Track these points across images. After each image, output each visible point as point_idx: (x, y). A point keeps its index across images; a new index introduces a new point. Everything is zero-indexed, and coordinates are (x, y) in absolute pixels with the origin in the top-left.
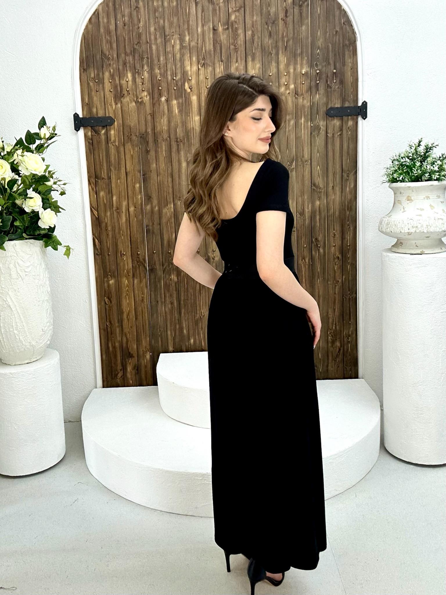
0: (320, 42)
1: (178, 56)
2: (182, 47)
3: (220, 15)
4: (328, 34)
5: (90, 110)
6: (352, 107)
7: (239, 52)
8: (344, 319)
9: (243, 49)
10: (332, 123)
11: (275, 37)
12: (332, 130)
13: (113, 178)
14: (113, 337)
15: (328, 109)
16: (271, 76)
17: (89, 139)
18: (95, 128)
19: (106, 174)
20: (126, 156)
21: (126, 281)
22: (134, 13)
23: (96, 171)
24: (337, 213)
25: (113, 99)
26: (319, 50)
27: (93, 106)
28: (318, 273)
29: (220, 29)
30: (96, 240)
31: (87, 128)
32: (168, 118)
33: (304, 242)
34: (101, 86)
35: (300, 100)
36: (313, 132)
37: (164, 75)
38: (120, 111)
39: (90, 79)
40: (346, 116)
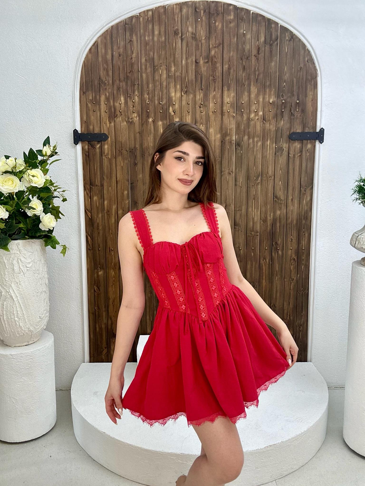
0: (286, 77)
1: (165, 84)
2: (168, 77)
3: (202, 49)
4: (294, 69)
5: (87, 127)
6: (311, 132)
7: (217, 82)
8: (297, 310)
9: (220, 80)
10: (294, 145)
11: (248, 71)
12: (293, 151)
13: (105, 185)
14: (100, 320)
15: (290, 133)
16: (243, 104)
17: (86, 152)
18: (92, 142)
19: (99, 181)
20: (117, 168)
21: (113, 272)
22: (129, 46)
23: (91, 178)
24: (295, 222)
25: (107, 118)
26: (285, 84)
27: (90, 124)
28: (277, 272)
29: (202, 62)
30: (89, 237)
31: (84, 142)
32: (154, 136)
33: (265, 245)
34: (98, 107)
35: (267, 125)
36: (278, 152)
37: (152, 100)
38: (113, 130)
39: (89, 101)
40: (305, 140)
